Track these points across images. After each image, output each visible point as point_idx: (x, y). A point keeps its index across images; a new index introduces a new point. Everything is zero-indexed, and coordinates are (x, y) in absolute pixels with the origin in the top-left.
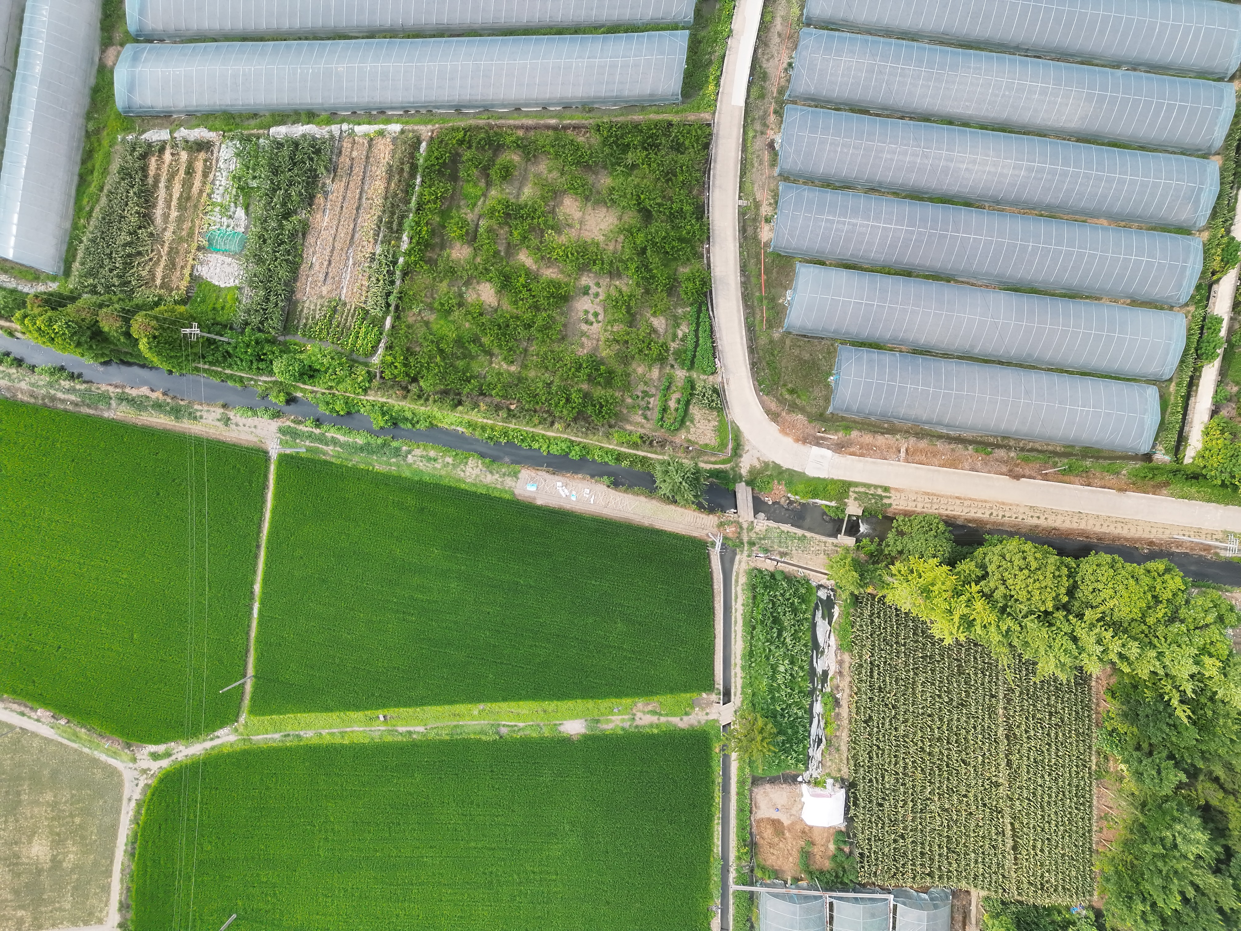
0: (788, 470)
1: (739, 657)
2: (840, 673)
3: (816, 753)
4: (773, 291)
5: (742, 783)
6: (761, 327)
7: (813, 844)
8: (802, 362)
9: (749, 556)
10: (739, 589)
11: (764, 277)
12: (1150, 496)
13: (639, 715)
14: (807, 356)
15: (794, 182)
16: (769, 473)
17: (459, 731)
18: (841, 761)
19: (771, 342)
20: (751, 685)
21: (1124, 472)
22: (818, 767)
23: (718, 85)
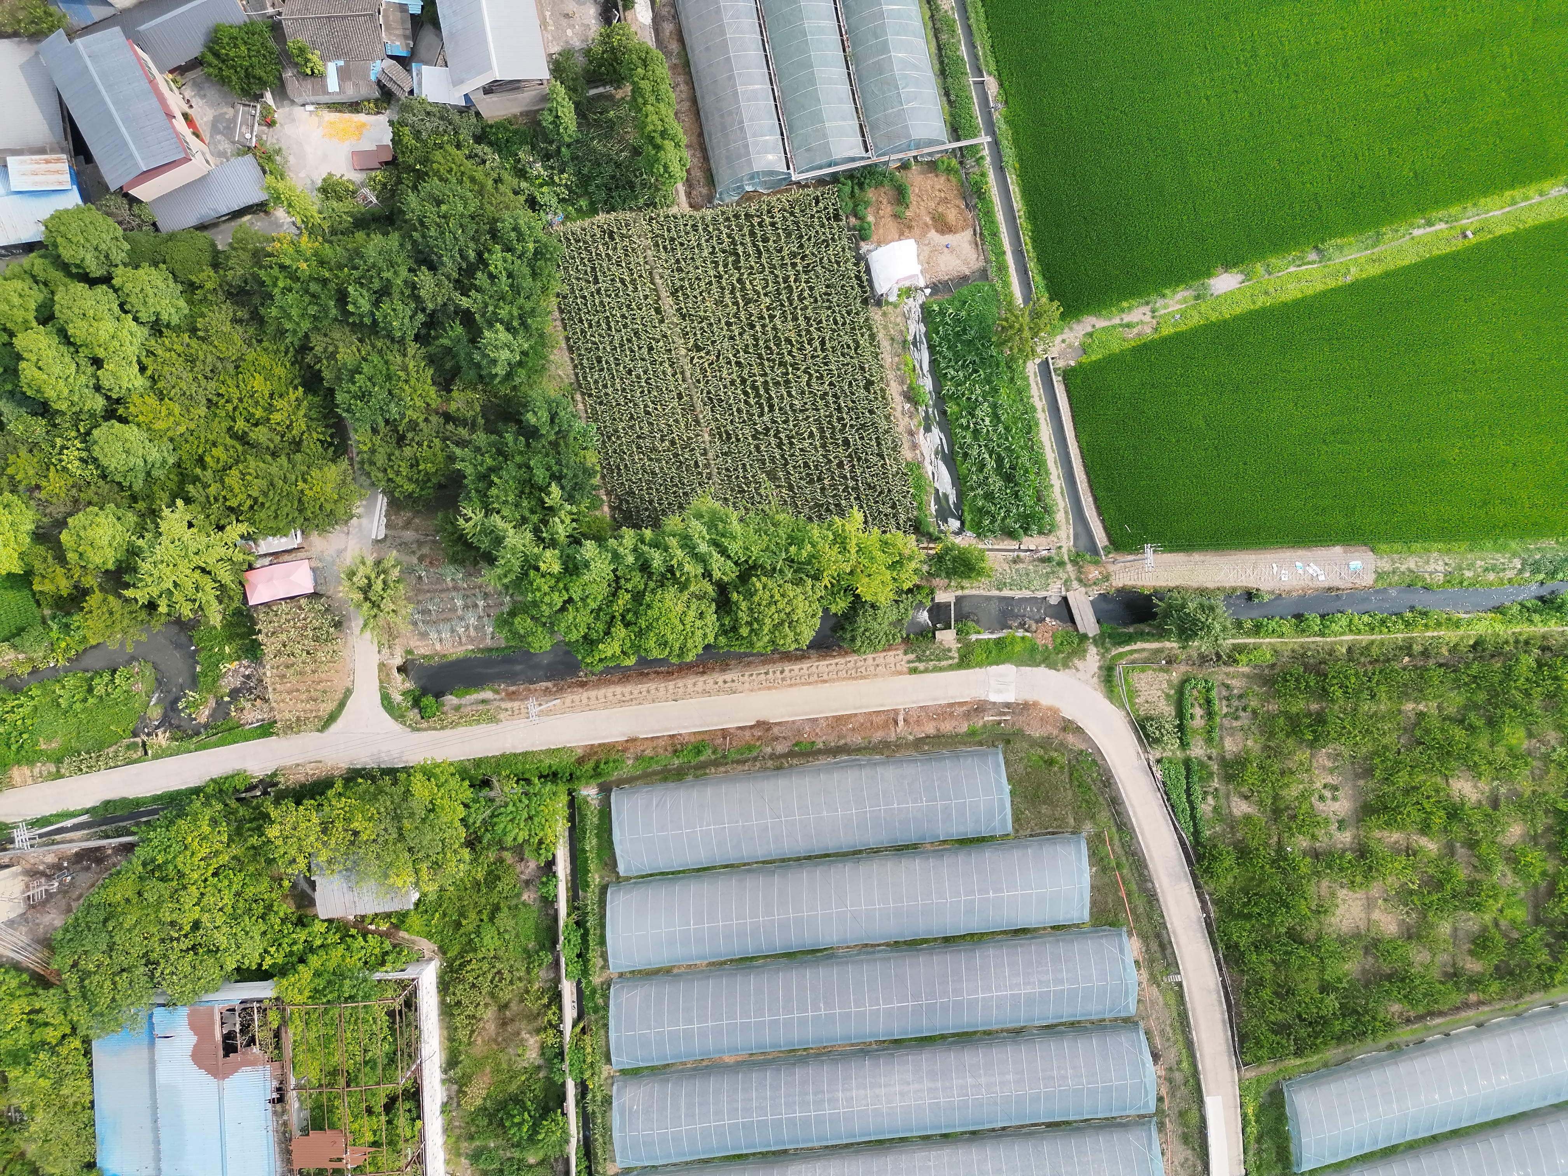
0: (1038, 665)
1: (1042, 423)
2: (911, 434)
3: (916, 328)
4: (1107, 880)
5: (1002, 268)
6: (1110, 833)
7: (896, 216)
8: (1048, 801)
9: (1060, 547)
10: (1061, 505)
11: (1123, 894)
12: (596, 742)
13: (1147, 318)
14: (1044, 809)
15: (1116, 1020)
16: (1061, 656)
17: (1370, 242)
18: (885, 327)
19: (1093, 817)
20: (1020, 392)
21: (630, 762)
22: (910, 311)
23: (1244, 1116)
